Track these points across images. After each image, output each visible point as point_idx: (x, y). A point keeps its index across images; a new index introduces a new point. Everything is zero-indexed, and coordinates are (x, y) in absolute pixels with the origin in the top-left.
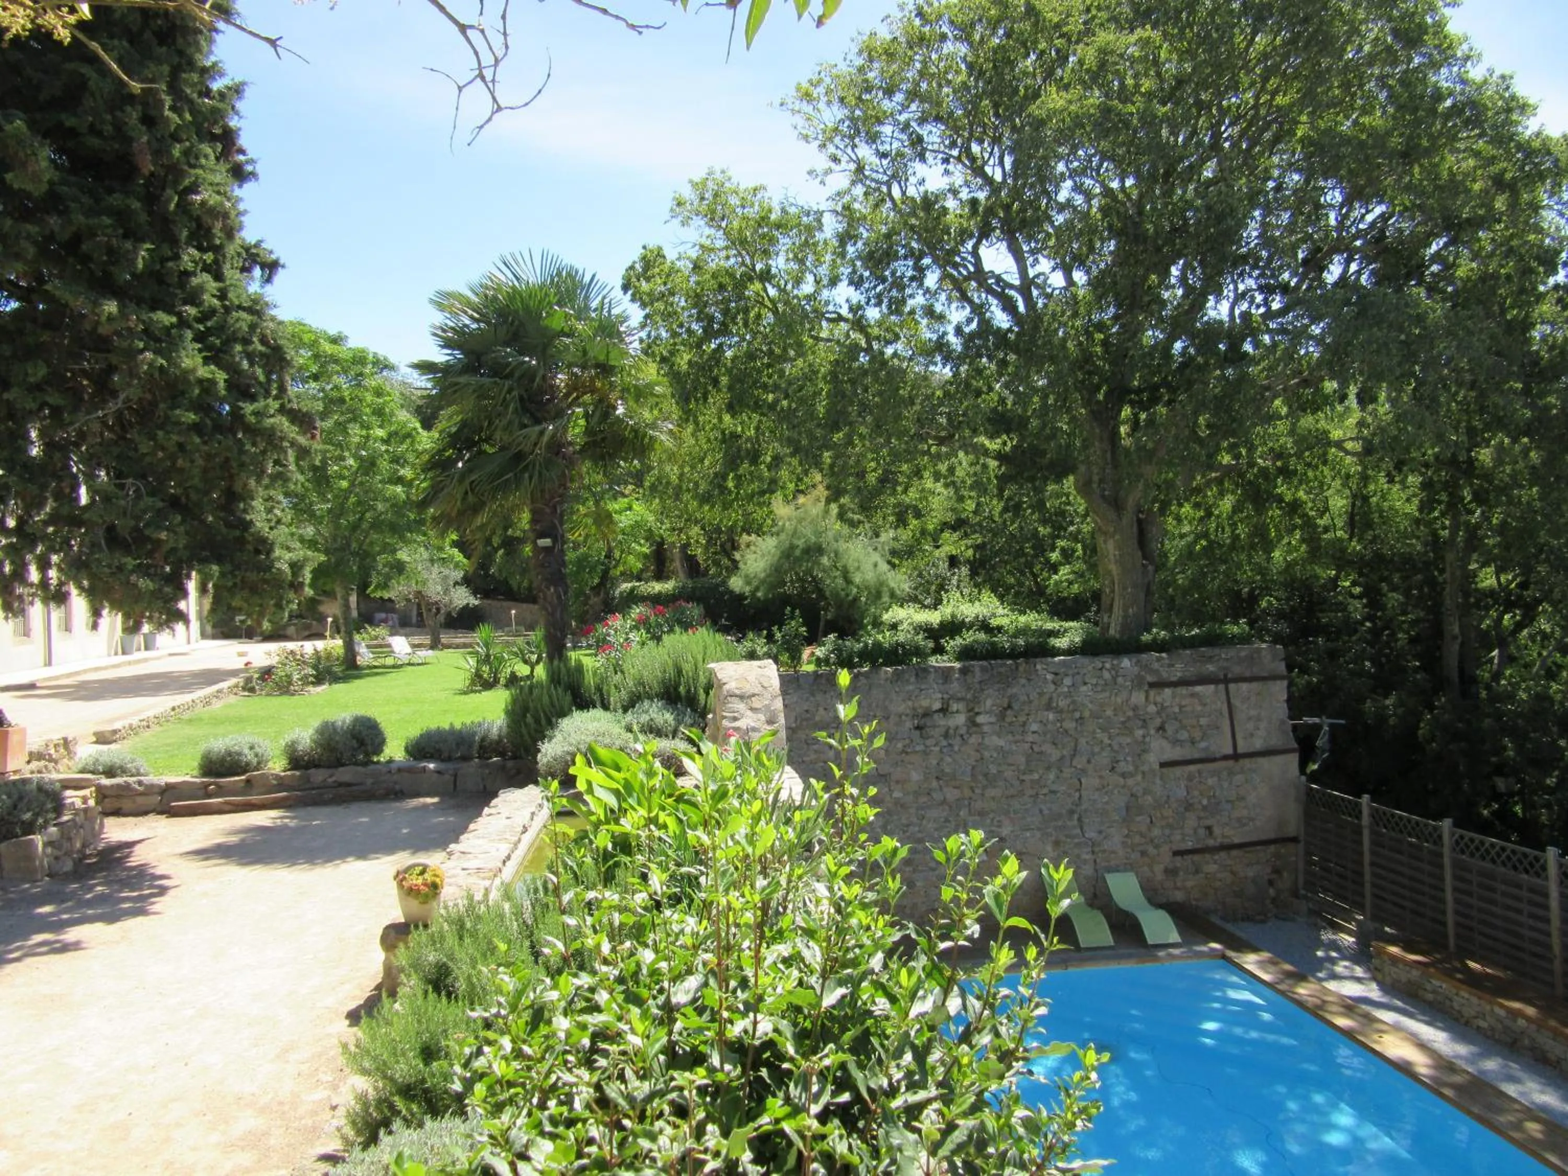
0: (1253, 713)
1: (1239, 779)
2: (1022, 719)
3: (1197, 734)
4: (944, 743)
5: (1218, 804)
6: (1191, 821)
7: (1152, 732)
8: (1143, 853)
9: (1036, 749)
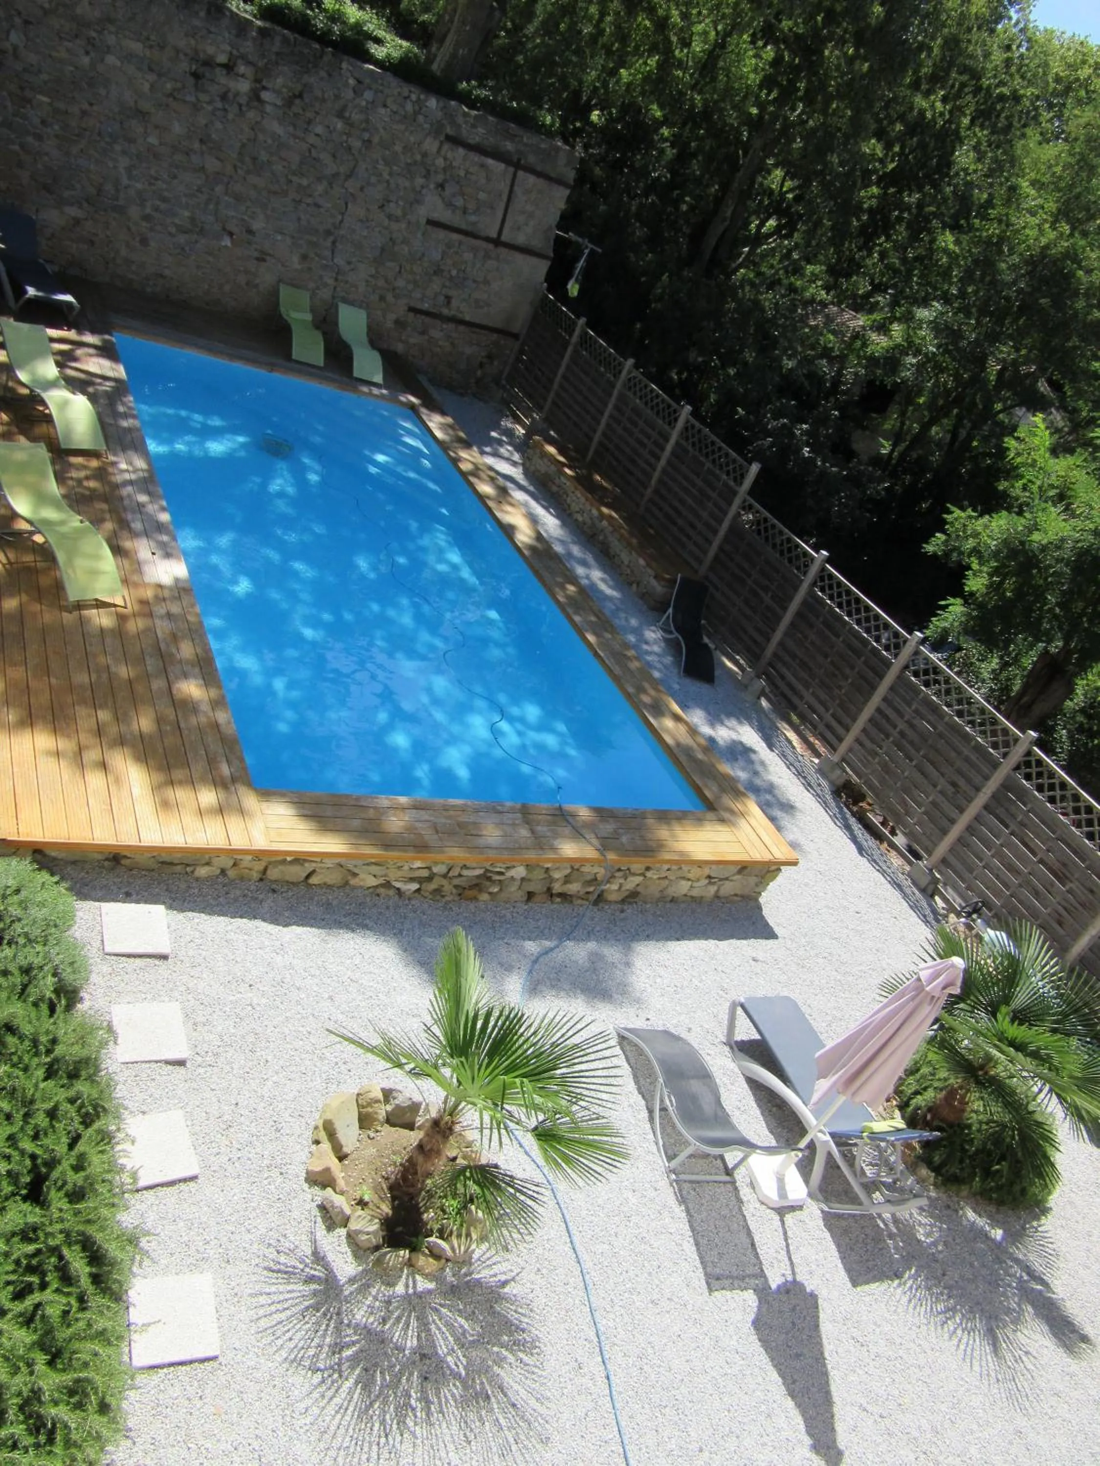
0: (529, 208)
1: (491, 264)
2: (309, 115)
3: (471, 206)
4: (219, 105)
5: (465, 279)
6: (436, 285)
7: (432, 186)
8: (382, 298)
9: (314, 153)
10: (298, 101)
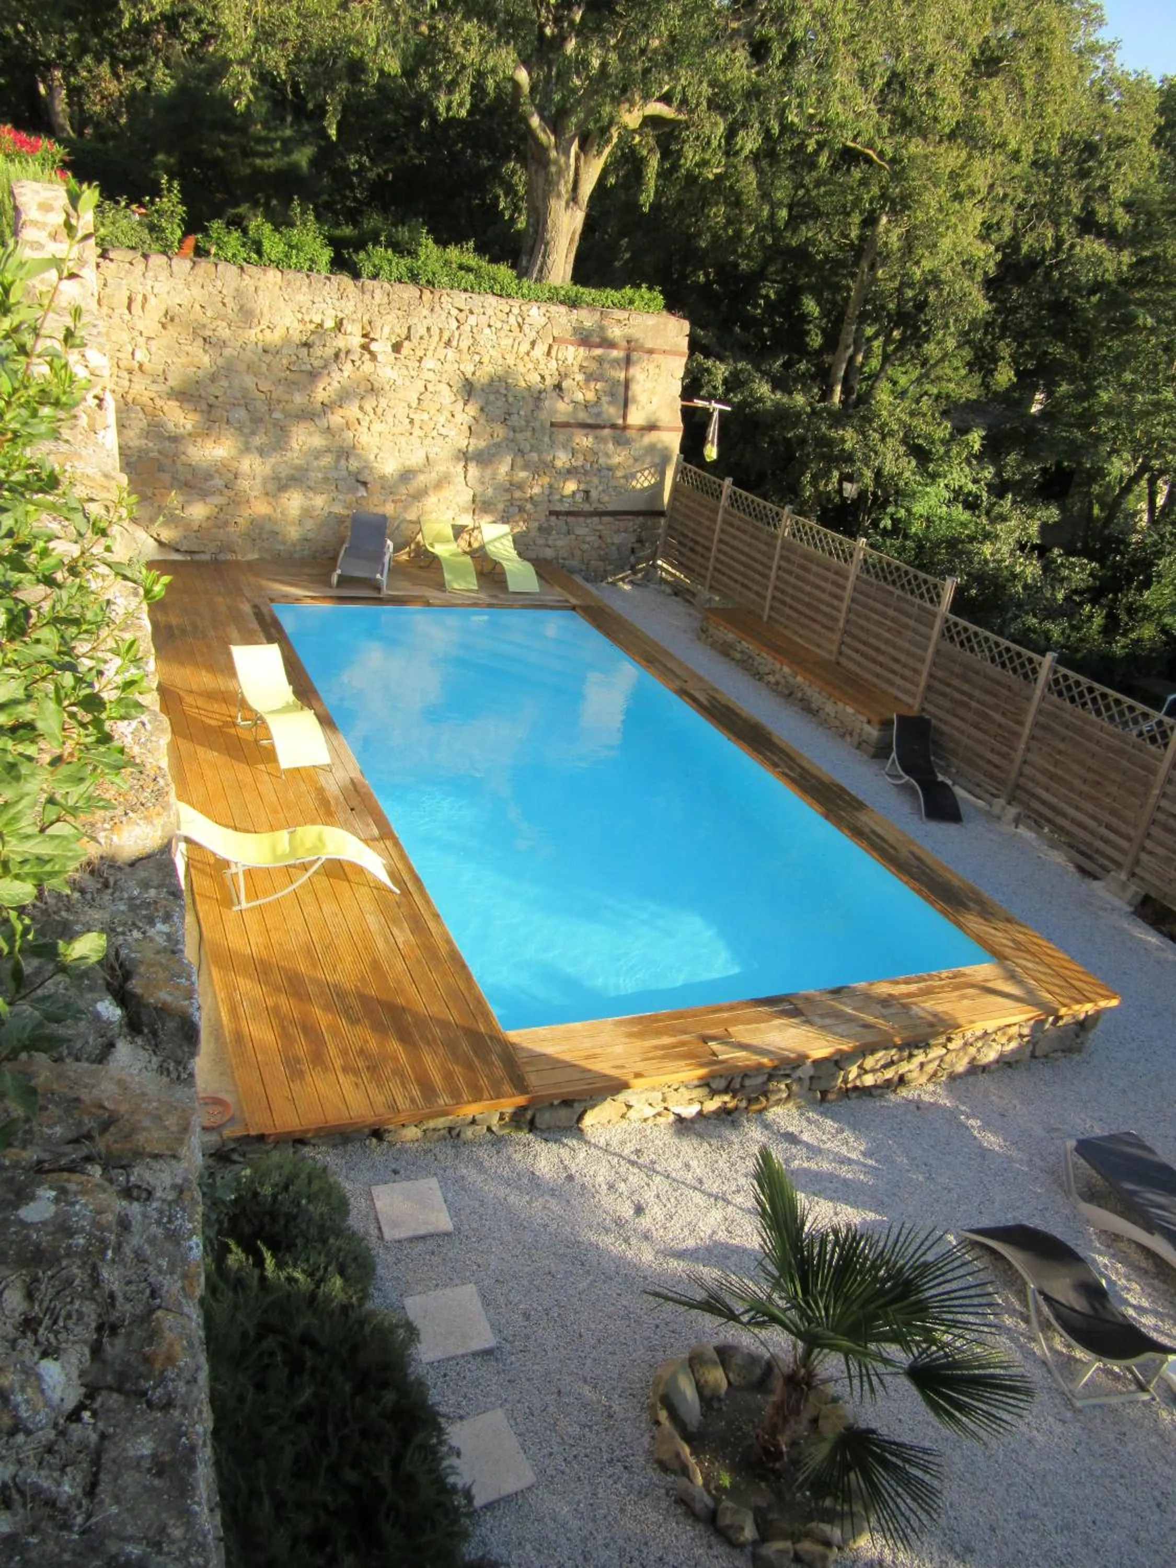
0: (648, 385)
1: (623, 449)
2: (419, 353)
5: (600, 470)
6: (571, 484)
7: (549, 389)
8: (521, 509)
10: (406, 343)
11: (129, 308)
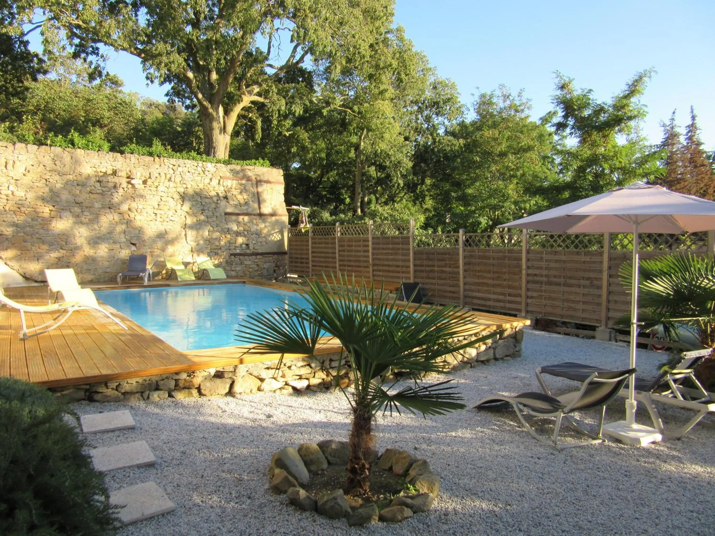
0: (269, 197)
1: (261, 225)
2: (156, 184)
3: (243, 203)
4: (114, 191)
5: (252, 235)
6: (239, 241)
7: (222, 199)
8: (216, 253)
9: (163, 199)
10: (149, 180)
11: (6, 167)
